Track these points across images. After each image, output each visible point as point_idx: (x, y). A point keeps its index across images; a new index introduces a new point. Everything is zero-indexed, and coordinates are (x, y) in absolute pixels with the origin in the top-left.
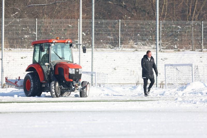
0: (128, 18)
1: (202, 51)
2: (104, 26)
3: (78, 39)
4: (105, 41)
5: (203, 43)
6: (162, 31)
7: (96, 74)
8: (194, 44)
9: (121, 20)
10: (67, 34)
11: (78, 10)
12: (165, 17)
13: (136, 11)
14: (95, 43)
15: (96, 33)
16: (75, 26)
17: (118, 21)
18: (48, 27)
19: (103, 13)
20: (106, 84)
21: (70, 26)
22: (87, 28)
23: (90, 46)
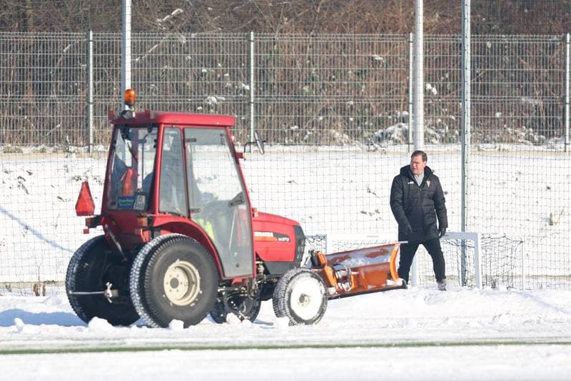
2: (507, 58)
3: (408, 111)
4: (512, 115)
7: (480, 241)
10: (368, 89)
14: (474, 123)
15: (478, 85)
16: (397, 59)
17: (560, 41)
18: (295, 64)
19: (502, 11)
20: (518, 280)
21: (380, 58)
22: (443, 67)
23: (453, 133)
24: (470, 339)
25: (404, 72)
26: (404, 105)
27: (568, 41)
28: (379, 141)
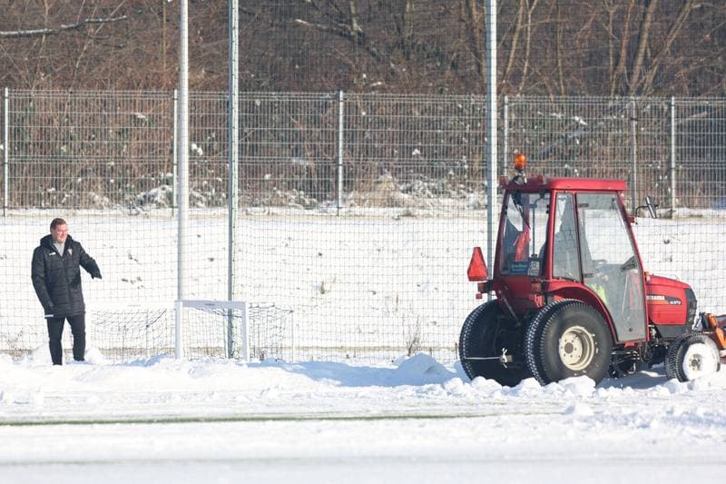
0: (375, 84)
1: (670, 217)
2: (276, 117)
3: (172, 172)
4: (282, 177)
5: (674, 183)
6: (510, 135)
7: (247, 310)
8: (638, 191)
9: (345, 92)
10: (129, 149)
11: (174, 52)
12: (523, 78)
13: (407, 56)
14: (242, 185)
15: (246, 145)
16: (160, 118)
17: (333, 99)
18: (53, 122)
19: (271, 66)
20: (287, 352)
21: (142, 117)
22: (210, 126)
23: (220, 196)
24: (236, 414)
25: (168, 132)
26: (168, 166)
27: (341, 99)
28: (141, 204)
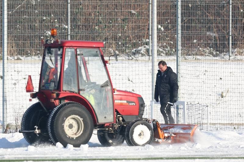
2: (199, 12)
3: (149, 39)
4: (202, 41)
7: (186, 105)
10: (128, 28)
14: (183, 45)
15: (184, 26)
16: (143, 13)
17: (227, 4)
18: (91, 15)
20: (205, 126)
21: (134, 12)
22: (167, 17)
23: (172, 50)
24: (181, 156)
25: (147, 19)
26: (147, 36)
27: (231, 4)
28: (134, 54)
